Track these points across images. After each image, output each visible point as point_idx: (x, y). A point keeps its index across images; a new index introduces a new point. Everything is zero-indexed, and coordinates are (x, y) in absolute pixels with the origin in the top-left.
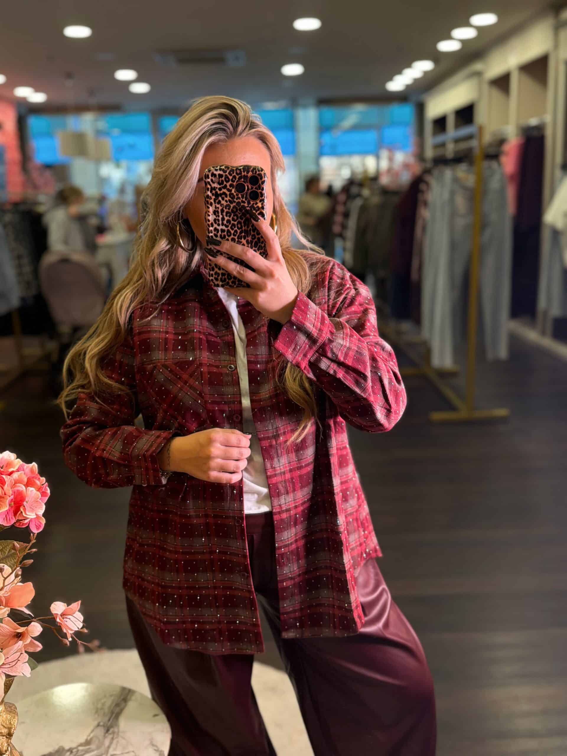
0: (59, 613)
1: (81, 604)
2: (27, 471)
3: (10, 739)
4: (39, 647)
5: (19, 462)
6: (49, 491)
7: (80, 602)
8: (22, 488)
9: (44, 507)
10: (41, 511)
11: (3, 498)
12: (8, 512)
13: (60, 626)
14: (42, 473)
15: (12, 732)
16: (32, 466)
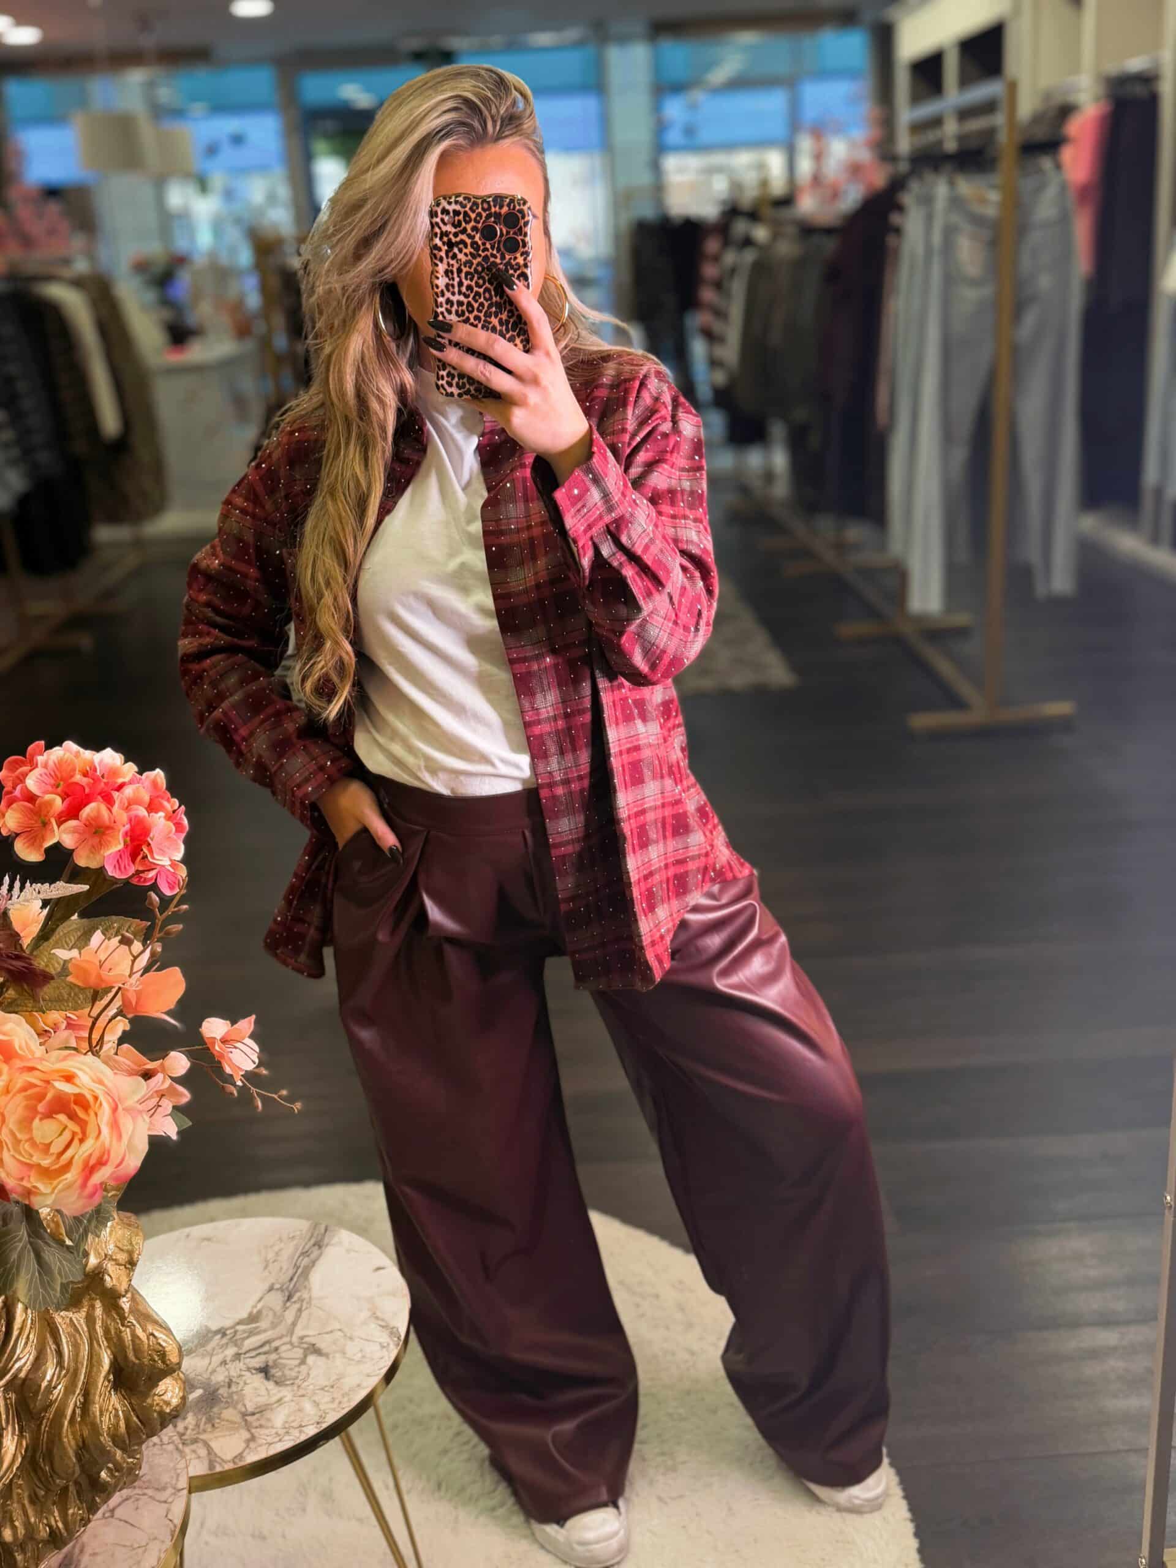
0: (219, 1038)
1: (256, 1022)
2: (147, 783)
3: (133, 1271)
4: (185, 1096)
5: (131, 768)
6: (185, 822)
7: (254, 1017)
8: (142, 812)
9: (182, 847)
10: (179, 855)
11: (112, 828)
12: (120, 854)
13: (220, 1062)
14: (174, 787)
15: (135, 1259)
16: (156, 776)
